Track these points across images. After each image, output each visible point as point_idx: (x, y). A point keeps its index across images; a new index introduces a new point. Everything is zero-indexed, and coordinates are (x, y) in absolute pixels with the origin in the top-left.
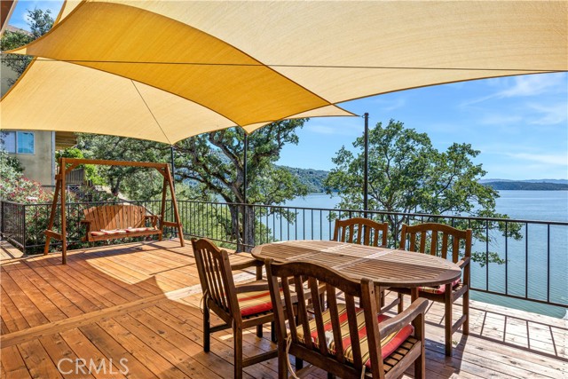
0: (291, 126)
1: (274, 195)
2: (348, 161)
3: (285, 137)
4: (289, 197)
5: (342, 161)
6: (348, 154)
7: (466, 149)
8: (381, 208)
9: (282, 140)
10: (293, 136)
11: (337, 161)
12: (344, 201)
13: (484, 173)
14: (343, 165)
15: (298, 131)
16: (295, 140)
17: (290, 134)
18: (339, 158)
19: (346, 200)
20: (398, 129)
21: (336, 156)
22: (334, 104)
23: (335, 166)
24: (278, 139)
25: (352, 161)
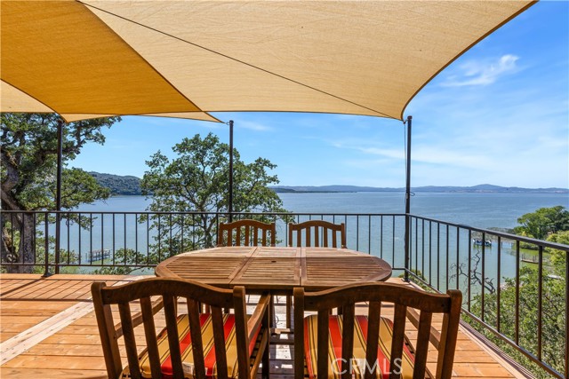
0: (96, 123)
1: (68, 199)
2: (163, 165)
3: (87, 134)
4: (88, 201)
5: (157, 165)
6: (165, 159)
7: (266, 163)
8: (194, 209)
9: (82, 138)
10: (97, 134)
11: (151, 164)
12: (156, 202)
13: (278, 182)
14: (158, 168)
15: (104, 130)
16: (100, 139)
17: (94, 132)
18: (154, 161)
19: (158, 202)
20: (215, 142)
21: (151, 160)
22: (205, 112)
23: (149, 169)
24: (77, 135)
25: (167, 166)
